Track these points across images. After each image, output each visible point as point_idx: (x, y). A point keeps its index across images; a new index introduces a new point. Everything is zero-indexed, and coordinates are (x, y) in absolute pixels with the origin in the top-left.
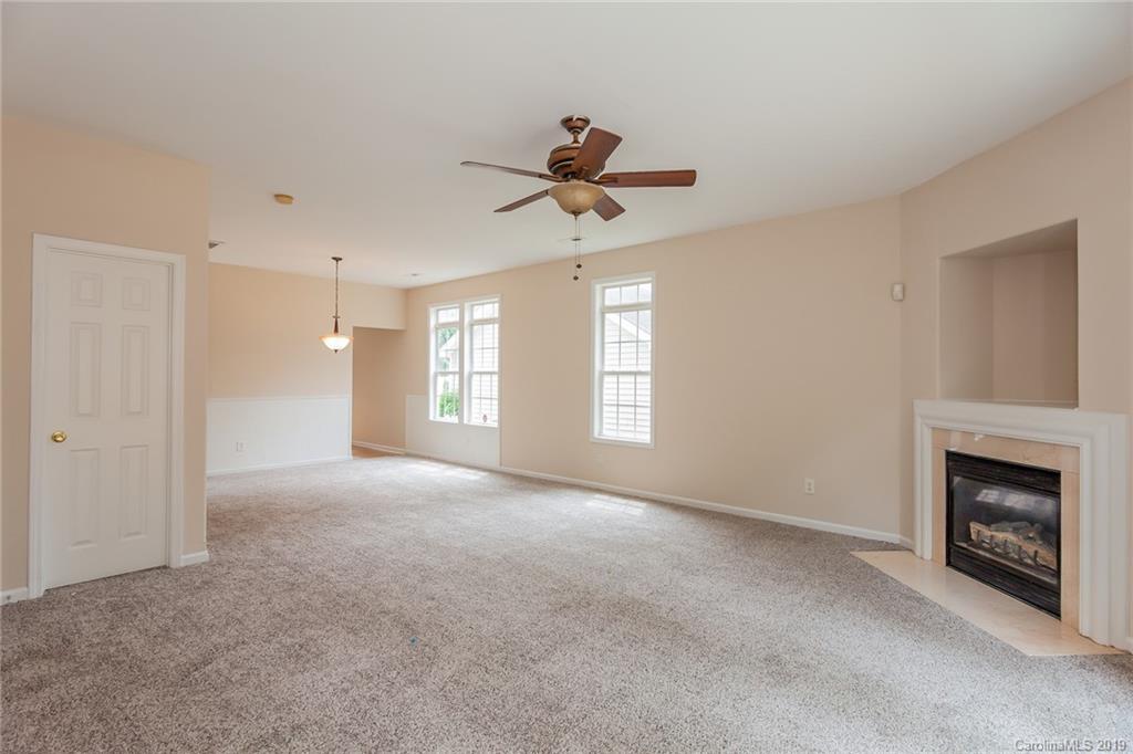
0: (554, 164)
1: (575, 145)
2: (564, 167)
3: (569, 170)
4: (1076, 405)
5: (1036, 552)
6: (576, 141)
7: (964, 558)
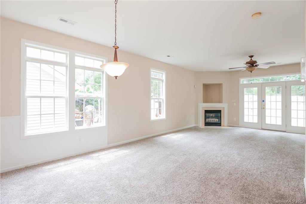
4: (222, 103)
7: (207, 124)
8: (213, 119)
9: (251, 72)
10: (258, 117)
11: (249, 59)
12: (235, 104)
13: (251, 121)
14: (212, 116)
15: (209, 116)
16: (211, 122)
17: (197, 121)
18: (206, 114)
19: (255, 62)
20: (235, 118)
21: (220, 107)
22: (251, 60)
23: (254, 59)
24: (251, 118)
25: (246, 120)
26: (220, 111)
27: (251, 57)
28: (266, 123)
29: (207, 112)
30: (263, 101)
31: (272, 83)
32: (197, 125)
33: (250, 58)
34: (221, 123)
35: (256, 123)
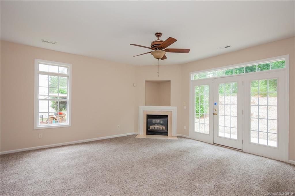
0: (152, 46)
1: (158, 41)
2: (155, 47)
3: (157, 47)
4: (170, 106)
5: (162, 128)
6: (158, 39)
7: (150, 132)
8: (158, 126)
10: (209, 126)
12: (185, 107)
15: (155, 122)
16: (156, 130)
17: (137, 128)
18: (148, 119)
20: (185, 127)
21: (167, 112)
25: (196, 130)
26: (167, 116)
28: (219, 135)
29: (149, 116)
30: (215, 104)
32: (138, 133)
34: (167, 133)
35: (207, 134)
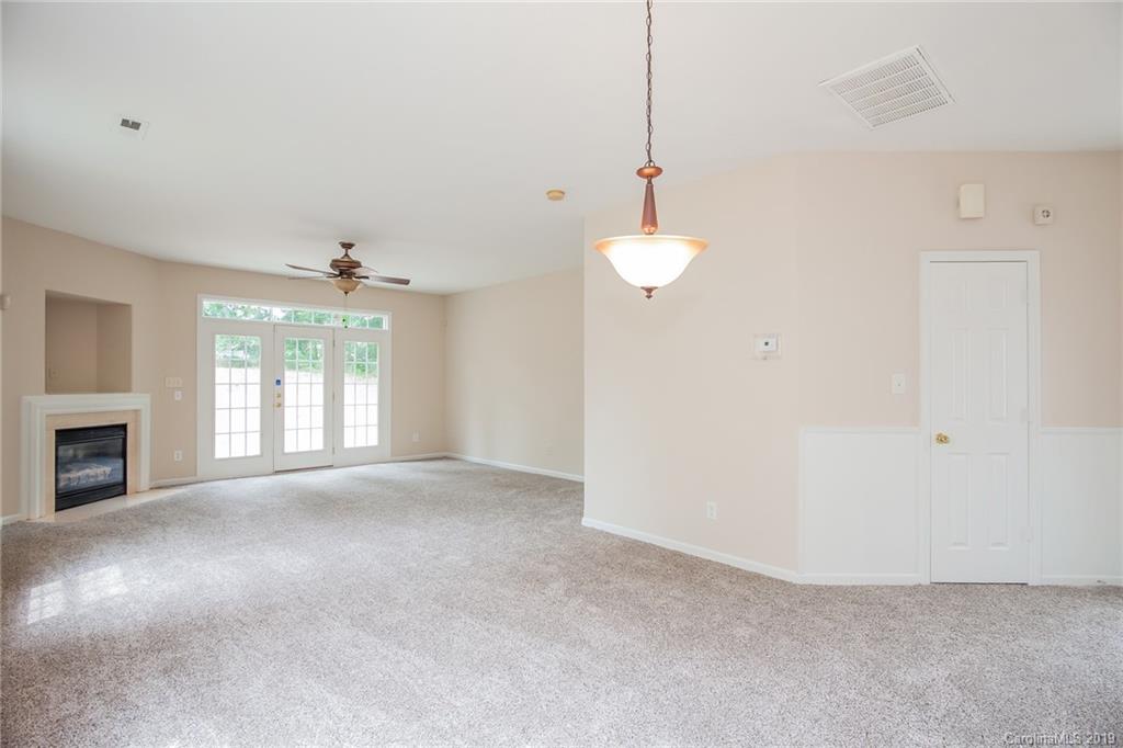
4: (130, 390)
7: (65, 499)
8: (88, 471)
9: (346, 293)
10: (262, 435)
11: (339, 254)
12: (178, 396)
13: (238, 452)
14: (75, 456)
15: (65, 457)
16: (84, 483)
18: (58, 447)
19: (358, 265)
20: (180, 452)
21: (125, 412)
22: (346, 255)
23: (354, 254)
24: (238, 440)
25: (221, 452)
26: (124, 427)
27: (347, 246)
28: (286, 451)
29: (64, 436)
30: (278, 382)
31: (299, 326)
32: (21, 516)
33: (344, 250)
34: (125, 483)
35: (256, 456)
